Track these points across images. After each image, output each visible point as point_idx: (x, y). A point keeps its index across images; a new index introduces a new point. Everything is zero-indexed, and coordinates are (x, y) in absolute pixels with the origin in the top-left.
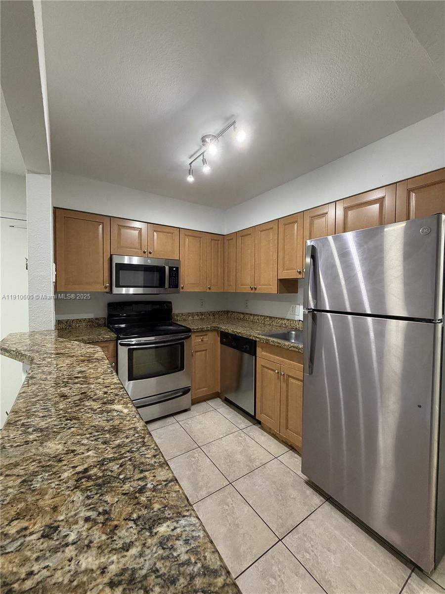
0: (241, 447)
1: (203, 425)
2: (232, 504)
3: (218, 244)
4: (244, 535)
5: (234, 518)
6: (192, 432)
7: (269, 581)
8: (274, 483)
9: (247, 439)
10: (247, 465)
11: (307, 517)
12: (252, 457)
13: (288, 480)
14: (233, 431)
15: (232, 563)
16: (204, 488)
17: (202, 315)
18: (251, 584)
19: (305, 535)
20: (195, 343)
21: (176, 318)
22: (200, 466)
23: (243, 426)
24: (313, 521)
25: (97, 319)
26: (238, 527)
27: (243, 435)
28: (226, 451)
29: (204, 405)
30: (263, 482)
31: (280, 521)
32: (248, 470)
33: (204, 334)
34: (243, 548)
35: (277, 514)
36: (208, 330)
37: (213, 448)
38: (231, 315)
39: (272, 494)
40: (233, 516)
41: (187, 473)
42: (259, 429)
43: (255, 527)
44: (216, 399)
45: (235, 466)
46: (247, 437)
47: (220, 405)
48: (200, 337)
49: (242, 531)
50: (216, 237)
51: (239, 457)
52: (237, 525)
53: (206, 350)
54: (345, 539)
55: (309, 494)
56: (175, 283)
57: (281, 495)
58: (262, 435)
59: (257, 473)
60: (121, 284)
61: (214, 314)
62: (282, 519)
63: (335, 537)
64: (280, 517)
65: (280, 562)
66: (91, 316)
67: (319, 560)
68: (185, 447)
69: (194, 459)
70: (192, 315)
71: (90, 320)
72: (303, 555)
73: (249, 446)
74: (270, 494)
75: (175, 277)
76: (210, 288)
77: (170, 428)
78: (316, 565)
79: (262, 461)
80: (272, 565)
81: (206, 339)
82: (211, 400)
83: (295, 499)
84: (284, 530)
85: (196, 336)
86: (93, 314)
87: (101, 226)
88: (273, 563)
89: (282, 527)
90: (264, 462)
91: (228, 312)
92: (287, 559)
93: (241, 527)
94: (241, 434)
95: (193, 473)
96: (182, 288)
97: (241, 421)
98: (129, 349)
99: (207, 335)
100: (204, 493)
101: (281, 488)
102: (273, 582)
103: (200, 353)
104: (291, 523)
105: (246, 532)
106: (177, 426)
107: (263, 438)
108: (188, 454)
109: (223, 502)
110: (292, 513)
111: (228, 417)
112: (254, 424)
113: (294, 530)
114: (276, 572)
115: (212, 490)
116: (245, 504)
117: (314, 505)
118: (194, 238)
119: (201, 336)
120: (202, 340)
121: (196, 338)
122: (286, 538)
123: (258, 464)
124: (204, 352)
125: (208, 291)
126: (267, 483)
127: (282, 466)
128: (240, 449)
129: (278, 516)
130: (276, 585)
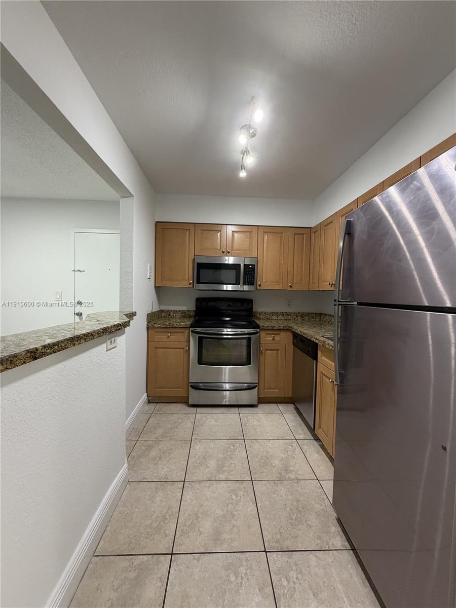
0: (285, 454)
1: (260, 423)
2: (241, 497)
3: (303, 238)
4: (234, 526)
5: (234, 508)
6: (246, 426)
7: (229, 574)
8: (298, 501)
9: (297, 451)
10: (279, 473)
11: (312, 551)
12: (291, 468)
13: (317, 506)
14: (287, 438)
15: (208, 540)
16: (226, 473)
17: (288, 316)
18: (212, 566)
19: (296, 565)
20: (265, 340)
21: (258, 316)
22: (234, 455)
23: (302, 437)
24: (318, 558)
25: (188, 311)
26: (233, 517)
27: (295, 444)
28: (267, 452)
29: (273, 407)
30: (285, 495)
31: (279, 536)
32: (277, 477)
33: (275, 332)
34: (225, 536)
35: (279, 529)
36: (280, 329)
37: (256, 446)
38: (324, 317)
39: (288, 509)
40: (235, 507)
41: (220, 455)
42: (319, 446)
43: (249, 527)
44: (288, 405)
45: (266, 468)
46: (298, 449)
47: (290, 411)
48: (270, 336)
49: (234, 522)
50: (301, 231)
51: (277, 462)
52: (233, 516)
53: (278, 350)
54: (345, 599)
55: (333, 531)
56: (251, 280)
57: (297, 515)
58: (318, 453)
59: (285, 484)
60: (201, 281)
61: (303, 315)
62: (281, 536)
63: (334, 589)
64: (281, 533)
65: (251, 568)
66: (184, 308)
67: (295, 596)
68: (231, 435)
69: (232, 447)
70: (277, 314)
71: (183, 312)
72: (281, 579)
73: (294, 458)
74: (286, 508)
75: (251, 274)
76: (291, 286)
77: (230, 416)
78: (288, 597)
79: (298, 476)
80: (242, 565)
81: (277, 338)
82: (283, 405)
83: (311, 527)
84: (275, 546)
85: (267, 334)
86: (186, 307)
87: (188, 232)
88: (244, 564)
89: (276, 542)
90: (300, 477)
91: (321, 314)
92: (261, 571)
93: (235, 519)
94: (293, 443)
95: (224, 458)
96: (260, 286)
97: (302, 432)
98: (199, 337)
99: (279, 334)
100: (222, 477)
101: (300, 509)
102: (233, 578)
103: (272, 352)
104: (288, 544)
105: (237, 525)
106: (236, 417)
107: (316, 456)
108: (230, 441)
109: (234, 492)
110: (297, 537)
111: (291, 424)
112: (315, 440)
113: (287, 552)
114: (242, 573)
115: (232, 478)
116: (253, 503)
117: (330, 543)
118: (274, 234)
119: (273, 334)
120: (273, 339)
121: (267, 336)
122: (273, 553)
123: (292, 476)
124: (275, 352)
125: (289, 289)
126: (290, 497)
127: (320, 490)
128: (282, 455)
129: (279, 530)
130: (234, 582)
